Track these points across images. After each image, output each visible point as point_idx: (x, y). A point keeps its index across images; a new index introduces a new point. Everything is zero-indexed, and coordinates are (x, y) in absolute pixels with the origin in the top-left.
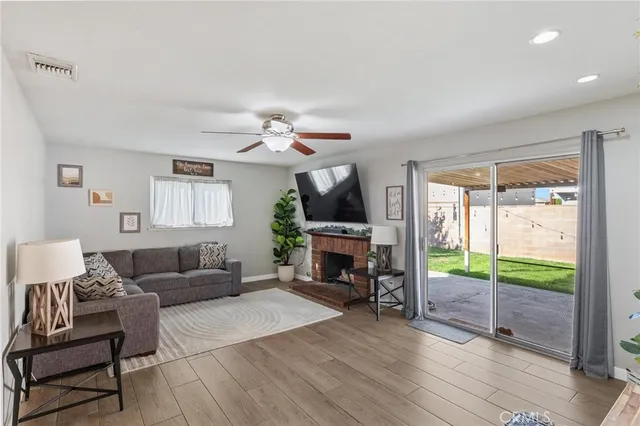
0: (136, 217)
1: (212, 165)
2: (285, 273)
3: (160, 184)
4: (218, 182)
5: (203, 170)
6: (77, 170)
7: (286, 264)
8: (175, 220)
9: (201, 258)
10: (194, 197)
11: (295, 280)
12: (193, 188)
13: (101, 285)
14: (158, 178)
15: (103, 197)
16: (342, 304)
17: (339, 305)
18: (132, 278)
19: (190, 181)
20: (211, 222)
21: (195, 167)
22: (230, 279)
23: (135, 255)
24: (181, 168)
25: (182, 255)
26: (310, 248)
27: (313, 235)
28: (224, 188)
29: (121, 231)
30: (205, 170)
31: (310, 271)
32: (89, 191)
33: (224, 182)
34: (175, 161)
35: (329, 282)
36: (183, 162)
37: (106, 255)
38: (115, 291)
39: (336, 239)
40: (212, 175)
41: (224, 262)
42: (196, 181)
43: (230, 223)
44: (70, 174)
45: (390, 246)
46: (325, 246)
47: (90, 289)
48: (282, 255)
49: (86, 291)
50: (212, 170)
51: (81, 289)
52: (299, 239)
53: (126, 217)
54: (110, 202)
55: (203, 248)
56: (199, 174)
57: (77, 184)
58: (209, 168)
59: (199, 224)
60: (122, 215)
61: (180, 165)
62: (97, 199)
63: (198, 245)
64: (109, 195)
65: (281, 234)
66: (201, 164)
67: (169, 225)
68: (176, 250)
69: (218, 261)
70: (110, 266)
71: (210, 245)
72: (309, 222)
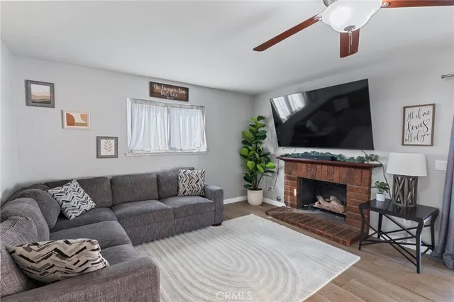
0: (113, 142)
1: (187, 90)
2: (255, 197)
3: (136, 107)
4: (192, 107)
5: (179, 95)
6: (48, 88)
7: (255, 189)
8: (152, 144)
9: (181, 185)
10: (170, 121)
11: (263, 204)
12: (169, 112)
13: (63, 256)
14: (135, 101)
15: (78, 119)
16: (348, 242)
17: (344, 243)
18: (110, 208)
19: (166, 105)
20: (187, 148)
21: (171, 90)
22: (214, 208)
23: (114, 181)
24: (158, 90)
25: (161, 181)
26: (282, 174)
27: (286, 161)
28: (198, 113)
29: (98, 156)
30: (181, 94)
31: (282, 196)
32: (62, 111)
33: (198, 107)
34: (151, 84)
35: (303, 208)
36: (160, 85)
37: (82, 182)
38: (88, 265)
39: (319, 167)
40: (187, 100)
41: (204, 189)
42: (172, 106)
43: (204, 148)
44: (40, 92)
45: (415, 179)
46: (304, 172)
47: (44, 263)
48: (251, 181)
49: (38, 266)
50: (187, 95)
51: (30, 264)
52: (270, 164)
53: (103, 141)
54: (85, 125)
55: (181, 174)
56: (175, 99)
57: (48, 103)
58: (184, 92)
59: (175, 149)
60: (98, 139)
61: (157, 88)
62: (71, 121)
63: (177, 171)
64: (84, 117)
65: (251, 160)
66: (177, 88)
67: (146, 150)
68: (155, 176)
69: (198, 188)
70: (86, 195)
71: (189, 171)
72: (281, 148)
